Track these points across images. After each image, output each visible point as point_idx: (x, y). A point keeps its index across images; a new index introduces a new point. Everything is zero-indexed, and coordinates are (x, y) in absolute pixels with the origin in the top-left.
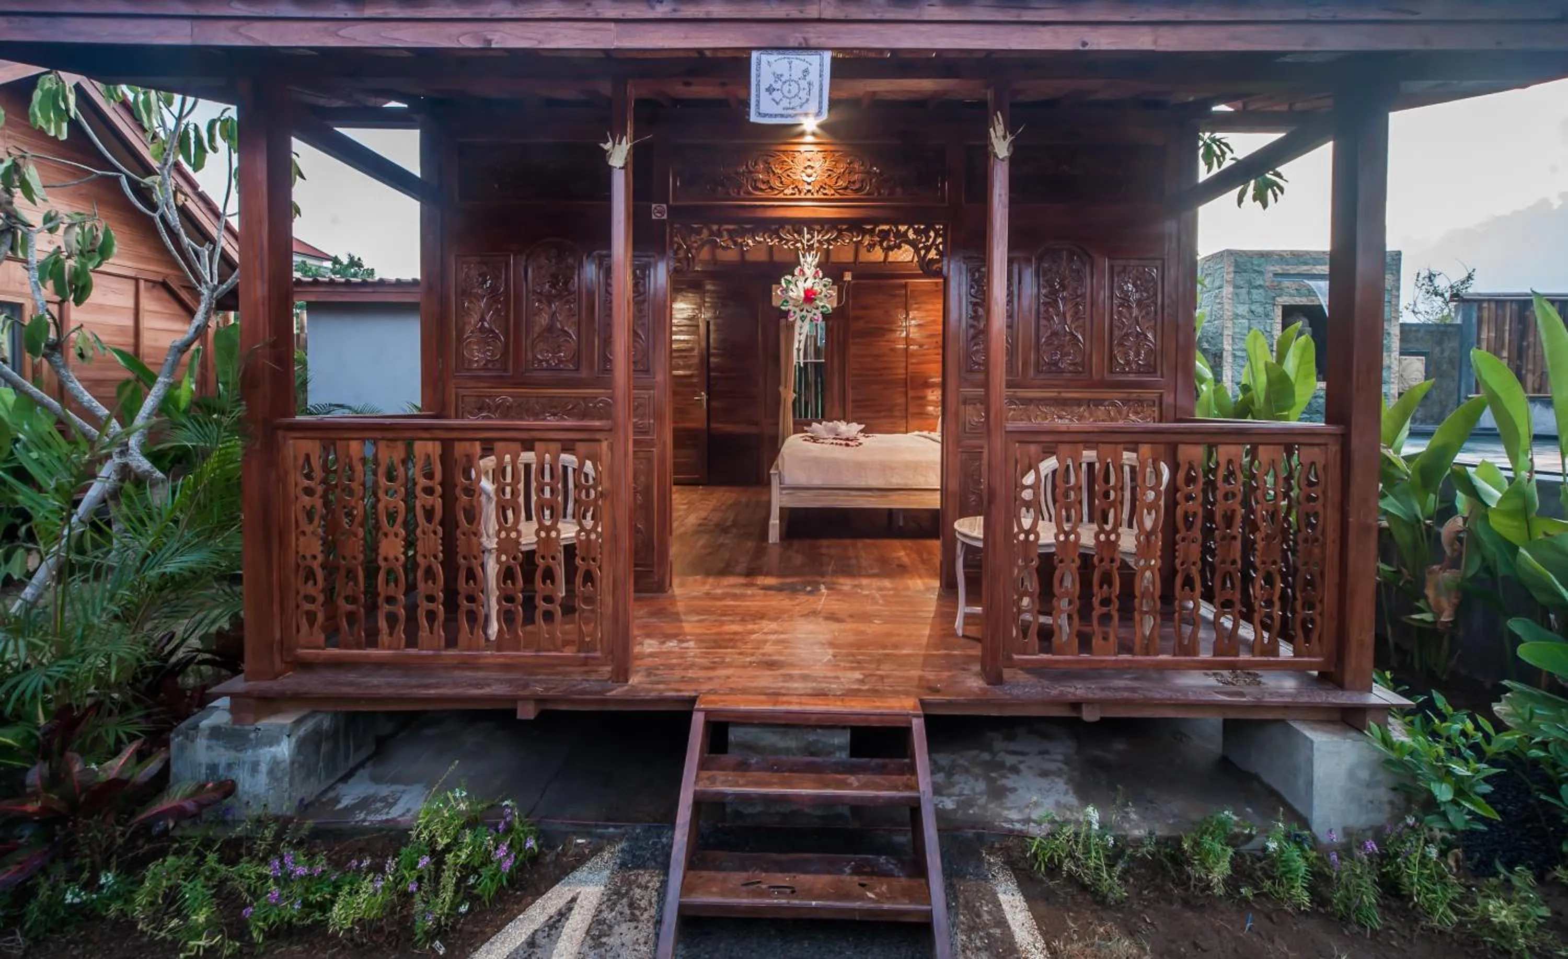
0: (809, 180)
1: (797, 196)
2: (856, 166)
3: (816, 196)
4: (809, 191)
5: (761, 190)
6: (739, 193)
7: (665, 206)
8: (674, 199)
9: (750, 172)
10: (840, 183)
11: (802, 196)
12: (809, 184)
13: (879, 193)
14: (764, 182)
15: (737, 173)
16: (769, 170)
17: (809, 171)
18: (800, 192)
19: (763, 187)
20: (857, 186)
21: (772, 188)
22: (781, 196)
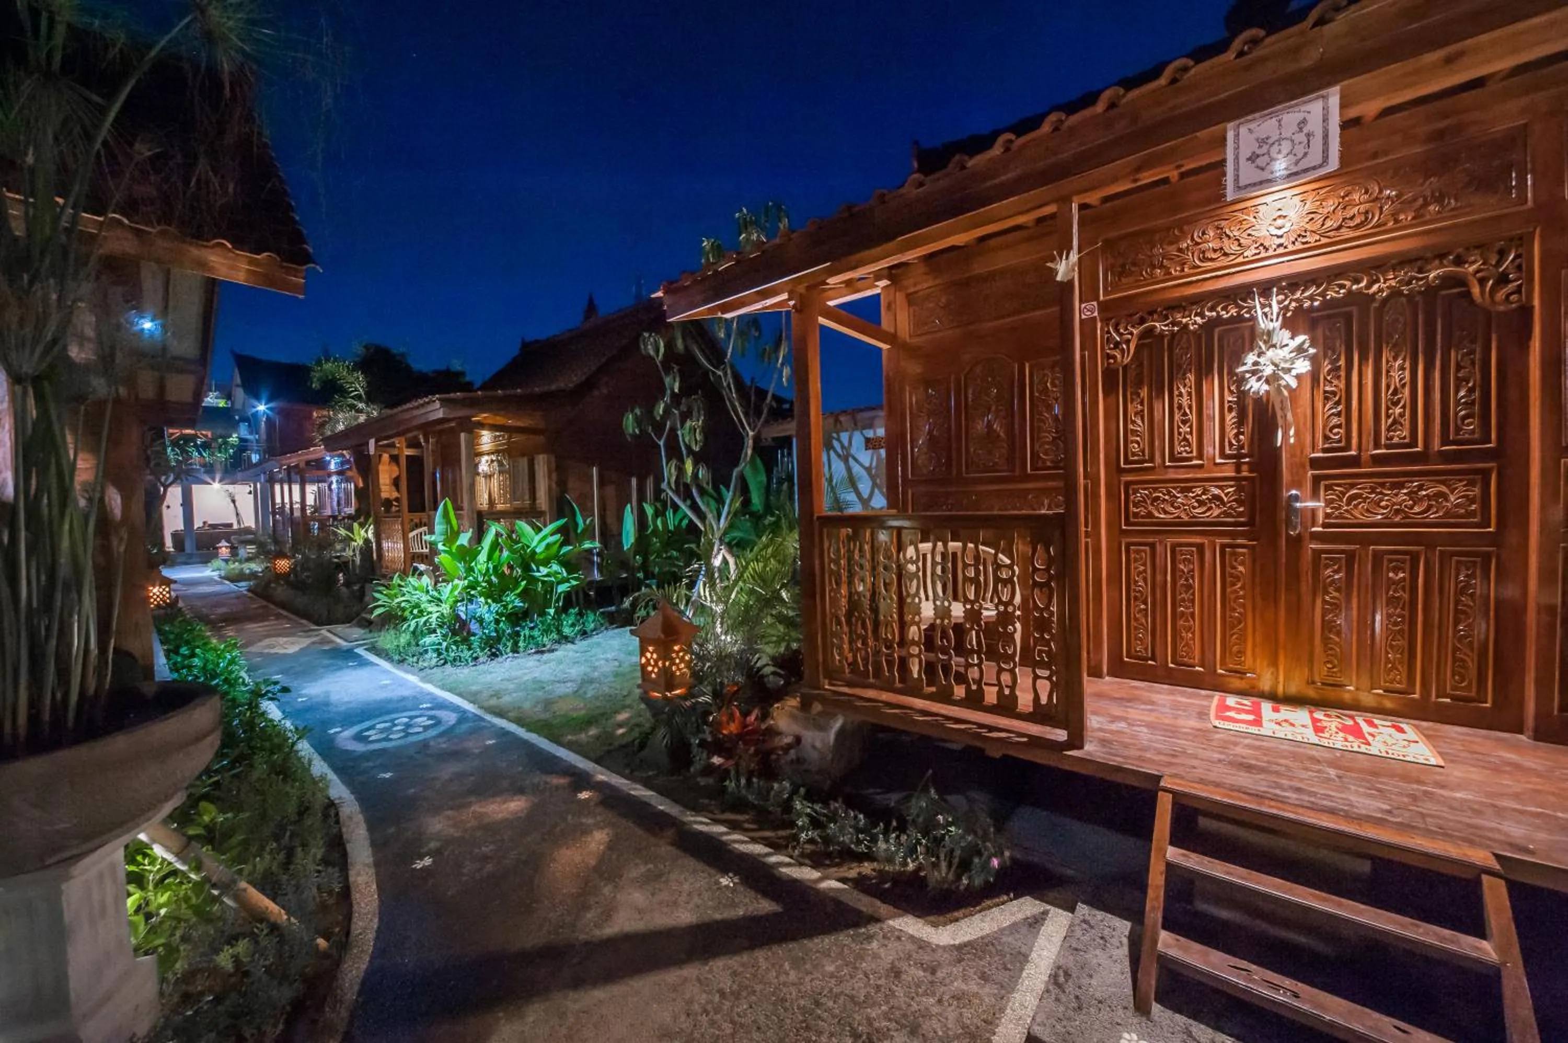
0: (1279, 233)
1: (1263, 255)
2: (1356, 197)
3: (1291, 248)
4: (1280, 245)
5: (1212, 260)
6: (1183, 270)
7: (1095, 303)
8: (1106, 293)
9: (1197, 244)
10: (1329, 223)
11: (1271, 253)
12: (1281, 236)
13: (1396, 221)
14: (1215, 251)
15: (1180, 250)
16: (1222, 234)
17: (1280, 222)
18: (1267, 249)
19: (1214, 256)
20: (1357, 221)
21: (1226, 254)
22: (1240, 259)
